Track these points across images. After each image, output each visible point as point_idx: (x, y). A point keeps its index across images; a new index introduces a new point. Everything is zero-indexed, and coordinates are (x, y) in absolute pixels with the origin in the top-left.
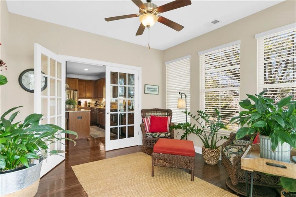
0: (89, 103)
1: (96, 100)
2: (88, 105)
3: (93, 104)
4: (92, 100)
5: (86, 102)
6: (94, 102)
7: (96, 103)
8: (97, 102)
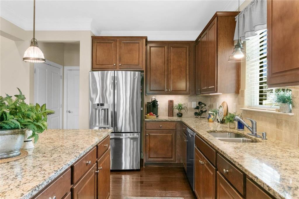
0: (180, 107)
1: (200, 98)
2: (176, 111)
3: (191, 109)
4: (187, 97)
5: (171, 102)
6: (194, 104)
7: (197, 108)
8: (200, 103)
